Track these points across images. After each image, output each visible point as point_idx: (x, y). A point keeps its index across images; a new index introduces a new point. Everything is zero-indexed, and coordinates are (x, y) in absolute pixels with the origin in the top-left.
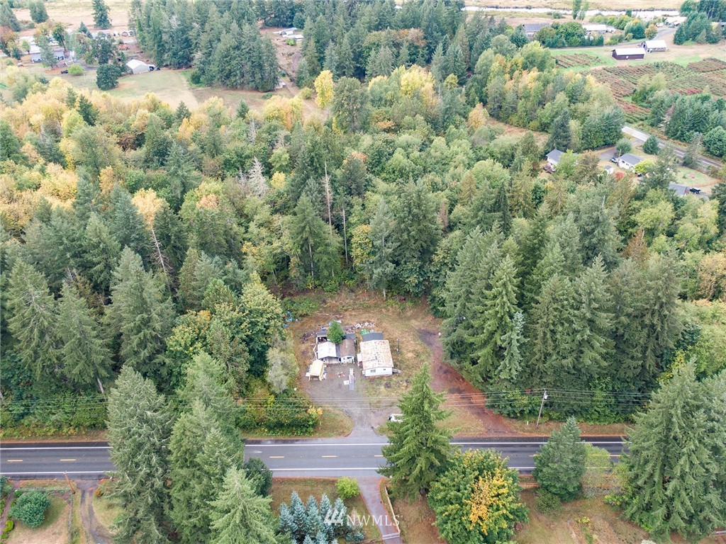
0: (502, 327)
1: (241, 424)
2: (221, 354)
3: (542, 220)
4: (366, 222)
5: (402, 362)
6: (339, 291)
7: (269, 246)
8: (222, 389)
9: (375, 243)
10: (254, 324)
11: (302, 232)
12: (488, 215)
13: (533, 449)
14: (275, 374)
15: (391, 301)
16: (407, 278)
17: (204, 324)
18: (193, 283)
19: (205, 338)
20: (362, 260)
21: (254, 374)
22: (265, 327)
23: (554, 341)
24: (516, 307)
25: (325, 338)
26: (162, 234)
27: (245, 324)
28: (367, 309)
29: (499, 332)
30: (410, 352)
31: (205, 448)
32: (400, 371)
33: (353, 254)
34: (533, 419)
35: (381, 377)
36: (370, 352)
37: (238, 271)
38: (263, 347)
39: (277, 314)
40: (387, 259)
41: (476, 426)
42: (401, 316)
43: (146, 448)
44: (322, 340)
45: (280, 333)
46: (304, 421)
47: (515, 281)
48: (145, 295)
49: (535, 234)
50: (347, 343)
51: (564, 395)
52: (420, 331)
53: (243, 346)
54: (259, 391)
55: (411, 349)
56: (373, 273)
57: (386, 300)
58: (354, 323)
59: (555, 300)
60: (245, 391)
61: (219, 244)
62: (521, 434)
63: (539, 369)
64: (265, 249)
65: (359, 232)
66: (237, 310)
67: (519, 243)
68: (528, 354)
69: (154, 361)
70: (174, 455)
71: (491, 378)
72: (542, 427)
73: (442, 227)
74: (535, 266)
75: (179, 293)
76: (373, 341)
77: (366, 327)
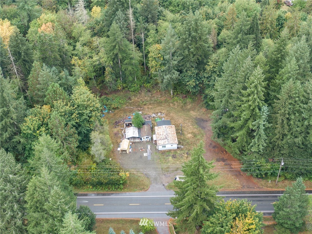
0: (254, 116)
1: (74, 183)
2: (58, 135)
3: (284, 40)
4: (159, 42)
5: (184, 140)
6: (140, 91)
7: (90, 60)
8: (60, 159)
9: (165, 57)
10: (81, 115)
11: (113, 50)
12: (245, 37)
13: (273, 198)
14: (96, 149)
15: (176, 98)
16: (188, 82)
17: (46, 115)
18: (38, 86)
19: (47, 124)
20: (156, 69)
21: (82, 149)
22: (89, 116)
23: (289, 126)
24: (263, 102)
25: (131, 124)
26: (15, 51)
27: (75, 114)
28: (159, 103)
29: (252, 119)
30: (189, 133)
31: (50, 199)
32: (182, 147)
33: (150, 65)
34: (274, 179)
35: (170, 151)
36: (162, 133)
37: (69, 77)
38: (87, 130)
39: (97, 108)
40: (174, 68)
41: (235, 184)
42: (183, 108)
43: (10, 199)
44: (129, 125)
45: (99, 121)
46: (117, 180)
47: (263, 84)
48: (5, 95)
49: (279, 50)
50: (146, 128)
51: (295, 162)
52: (196, 119)
53: (74, 130)
54: (85, 161)
55: (191, 131)
56: (164, 78)
57: (173, 97)
58: (150, 114)
59: (290, 97)
60: (75, 160)
61: (55, 58)
62: (265, 189)
63: (278, 145)
64: (87, 62)
65: (154, 49)
66: (69, 105)
67: (266, 57)
68: (271, 134)
69: (13, 140)
70: (29, 204)
71: (245, 151)
72: (280, 184)
73: (212, 45)
74: (278, 73)
75: (28, 93)
76: (164, 126)
77: (158, 116)
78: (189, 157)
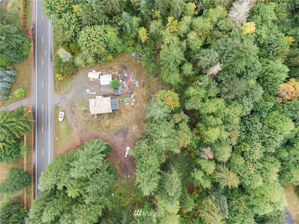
5: (103, 118)
32: (95, 117)
36: (102, 102)
52: (127, 129)
55: (112, 124)
76: (110, 104)
77: (132, 100)
78: (85, 121)
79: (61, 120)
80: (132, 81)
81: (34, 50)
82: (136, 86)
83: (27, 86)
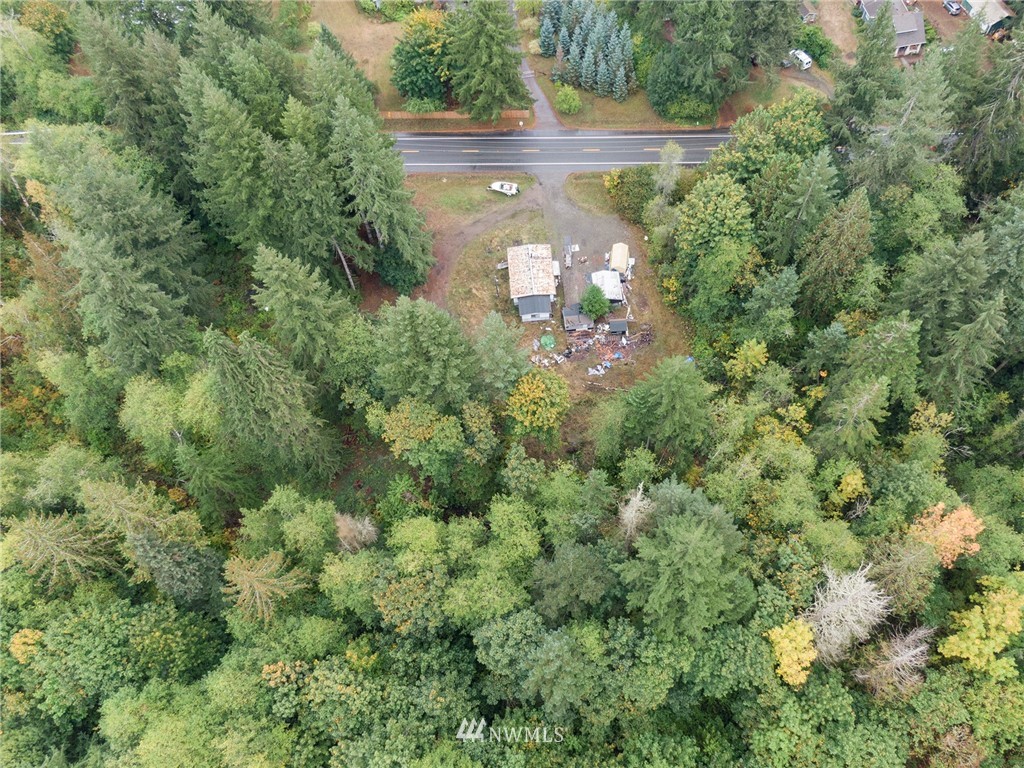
36: (541, 274)
76: (536, 293)
77: (547, 357)
78: (489, 243)
79: (496, 186)
80: (607, 357)
81: (684, 132)
82: (590, 369)
83: (589, 118)
